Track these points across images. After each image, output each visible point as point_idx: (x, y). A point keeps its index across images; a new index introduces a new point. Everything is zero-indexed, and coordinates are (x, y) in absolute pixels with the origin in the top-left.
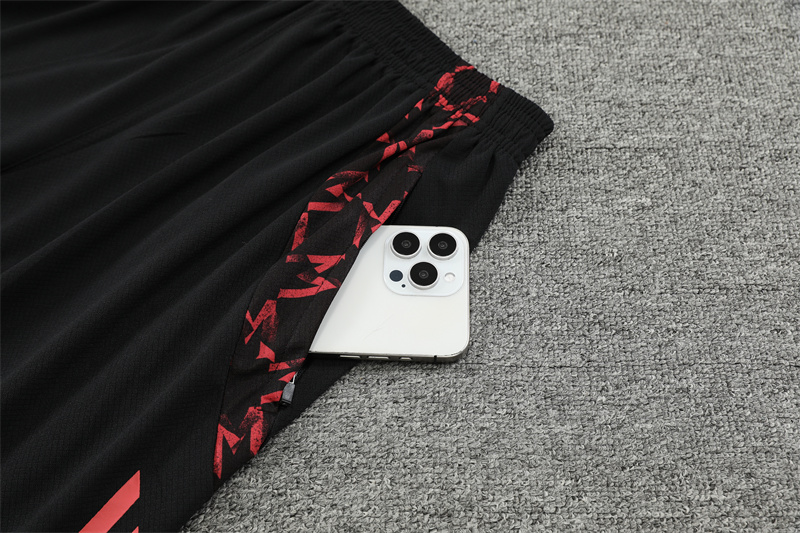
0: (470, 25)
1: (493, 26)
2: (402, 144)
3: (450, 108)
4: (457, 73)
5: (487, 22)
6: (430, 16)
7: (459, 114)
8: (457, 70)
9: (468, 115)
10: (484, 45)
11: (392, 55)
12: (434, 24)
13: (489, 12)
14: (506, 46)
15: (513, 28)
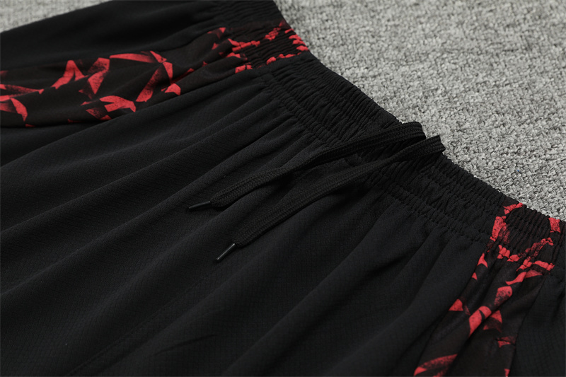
0: (507, 154)
1: (532, 151)
2: (485, 310)
3: (515, 258)
4: (508, 215)
5: (524, 147)
6: (459, 148)
7: (527, 263)
8: (507, 212)
9: (539, 263)
10: (530, 173)
11: (429, 207)
12: (467, 157)
13: (522, 137)
14: (554, 172)
15: (554, 151)
